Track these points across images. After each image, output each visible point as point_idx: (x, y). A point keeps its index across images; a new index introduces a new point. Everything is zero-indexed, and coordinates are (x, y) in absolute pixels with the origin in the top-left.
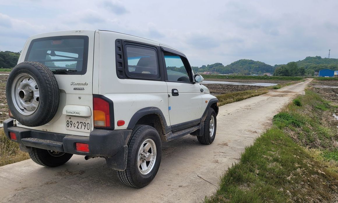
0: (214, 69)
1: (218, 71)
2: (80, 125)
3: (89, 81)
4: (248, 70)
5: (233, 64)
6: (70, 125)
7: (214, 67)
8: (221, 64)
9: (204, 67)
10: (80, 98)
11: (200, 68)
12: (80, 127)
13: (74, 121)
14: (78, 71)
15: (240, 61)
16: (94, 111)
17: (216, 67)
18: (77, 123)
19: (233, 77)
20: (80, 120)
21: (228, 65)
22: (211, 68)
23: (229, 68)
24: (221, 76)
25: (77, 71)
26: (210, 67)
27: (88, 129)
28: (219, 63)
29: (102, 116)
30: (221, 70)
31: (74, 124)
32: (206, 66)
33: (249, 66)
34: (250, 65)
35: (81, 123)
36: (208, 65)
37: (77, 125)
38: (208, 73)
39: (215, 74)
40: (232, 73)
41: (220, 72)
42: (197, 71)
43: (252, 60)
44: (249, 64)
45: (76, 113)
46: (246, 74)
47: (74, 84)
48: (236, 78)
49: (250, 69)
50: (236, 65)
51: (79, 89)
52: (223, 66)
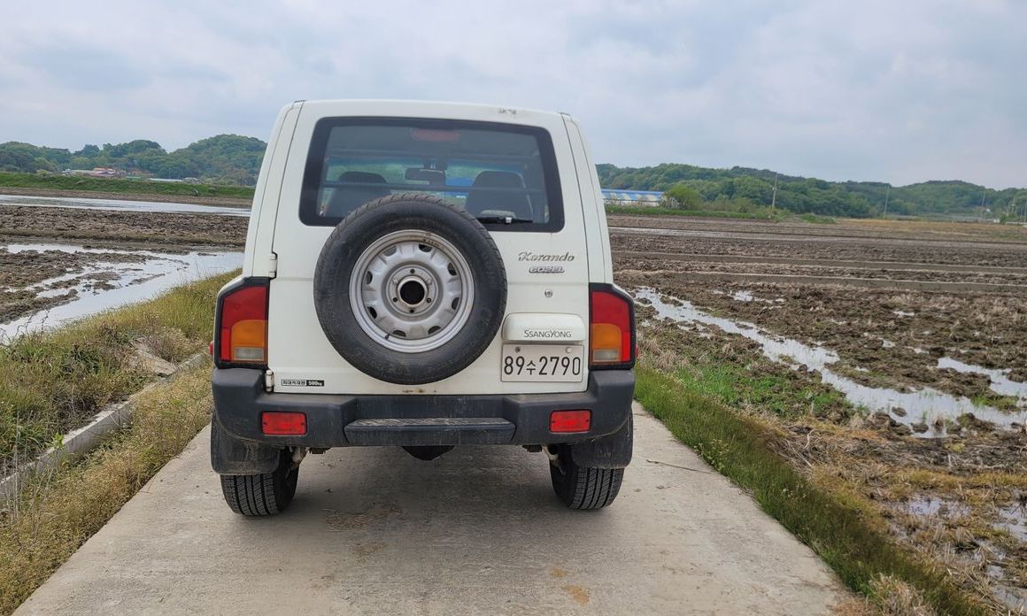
0: (131, 159)
1: (146, 167)
2: (551, 365)
3: (577, 250)
4: (248, 170)
5: (195, 148)
6: (516, 369)
7: (130, 155)
8: (155, 145)
9: (90, 151)
10: (549, 294)
11: (78, 154)
12: (549, 369)
13: (531, 355)
14: (534, 222)
15: (218, 138)
16: (594, 325)
17: (139, 154)
18: (541, 361)
19: (210, 191)
20: (549, 352)
21: (179, 151)
22: (120, 155)
23: (186, 160)
24: (171, 186)
25: (531, 222)
26: (117, 153)
27: (576, 372)
28: (149, 142)
29: (612, 335)
30: (159, 163)
31: (531, 363)
32: (101, 148)
33: (249, 157)
34: (251, 154)
35: (555, 360)
36: (108, 147)
37: (539, 366)
38: (111, 171)
39: (136, 176)
40: (196, 175)
41: (156, 172)
42: (66, 164)
43: (257, 139)
44: (247, 149)
45: (557, 334)
46: (241, 181)
47: (529, 257)
48: (221, 192)
49: (253, 166)
50: (207, 153)
51: (549, 271)
52: (164, 150)
